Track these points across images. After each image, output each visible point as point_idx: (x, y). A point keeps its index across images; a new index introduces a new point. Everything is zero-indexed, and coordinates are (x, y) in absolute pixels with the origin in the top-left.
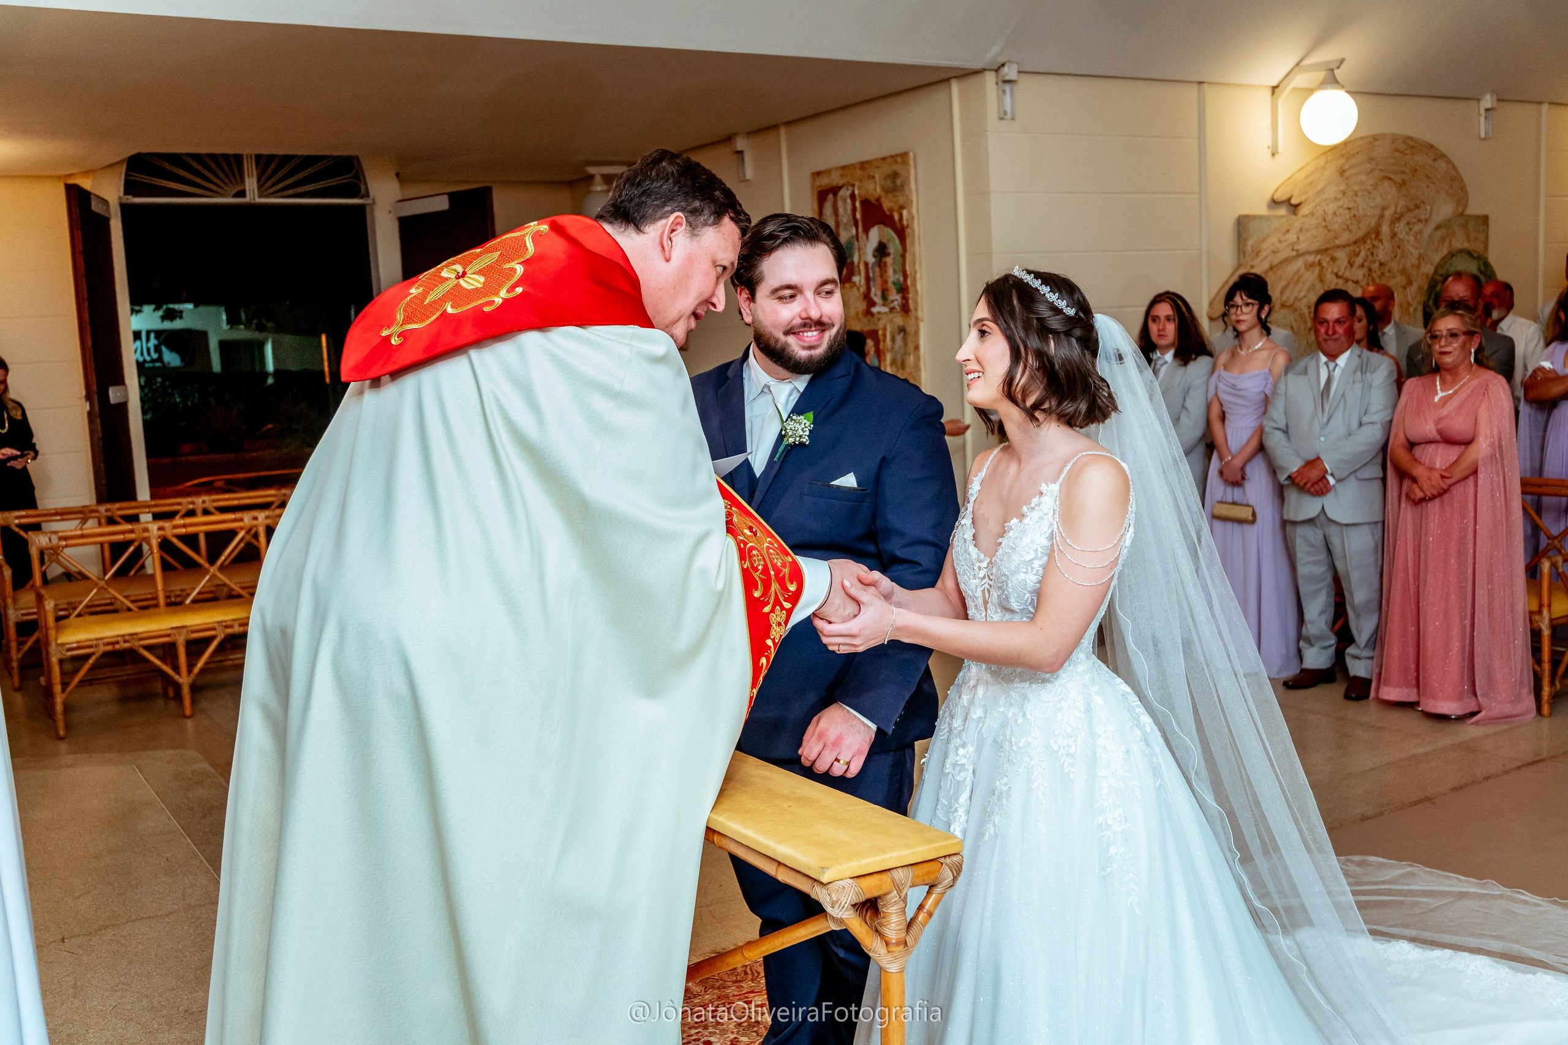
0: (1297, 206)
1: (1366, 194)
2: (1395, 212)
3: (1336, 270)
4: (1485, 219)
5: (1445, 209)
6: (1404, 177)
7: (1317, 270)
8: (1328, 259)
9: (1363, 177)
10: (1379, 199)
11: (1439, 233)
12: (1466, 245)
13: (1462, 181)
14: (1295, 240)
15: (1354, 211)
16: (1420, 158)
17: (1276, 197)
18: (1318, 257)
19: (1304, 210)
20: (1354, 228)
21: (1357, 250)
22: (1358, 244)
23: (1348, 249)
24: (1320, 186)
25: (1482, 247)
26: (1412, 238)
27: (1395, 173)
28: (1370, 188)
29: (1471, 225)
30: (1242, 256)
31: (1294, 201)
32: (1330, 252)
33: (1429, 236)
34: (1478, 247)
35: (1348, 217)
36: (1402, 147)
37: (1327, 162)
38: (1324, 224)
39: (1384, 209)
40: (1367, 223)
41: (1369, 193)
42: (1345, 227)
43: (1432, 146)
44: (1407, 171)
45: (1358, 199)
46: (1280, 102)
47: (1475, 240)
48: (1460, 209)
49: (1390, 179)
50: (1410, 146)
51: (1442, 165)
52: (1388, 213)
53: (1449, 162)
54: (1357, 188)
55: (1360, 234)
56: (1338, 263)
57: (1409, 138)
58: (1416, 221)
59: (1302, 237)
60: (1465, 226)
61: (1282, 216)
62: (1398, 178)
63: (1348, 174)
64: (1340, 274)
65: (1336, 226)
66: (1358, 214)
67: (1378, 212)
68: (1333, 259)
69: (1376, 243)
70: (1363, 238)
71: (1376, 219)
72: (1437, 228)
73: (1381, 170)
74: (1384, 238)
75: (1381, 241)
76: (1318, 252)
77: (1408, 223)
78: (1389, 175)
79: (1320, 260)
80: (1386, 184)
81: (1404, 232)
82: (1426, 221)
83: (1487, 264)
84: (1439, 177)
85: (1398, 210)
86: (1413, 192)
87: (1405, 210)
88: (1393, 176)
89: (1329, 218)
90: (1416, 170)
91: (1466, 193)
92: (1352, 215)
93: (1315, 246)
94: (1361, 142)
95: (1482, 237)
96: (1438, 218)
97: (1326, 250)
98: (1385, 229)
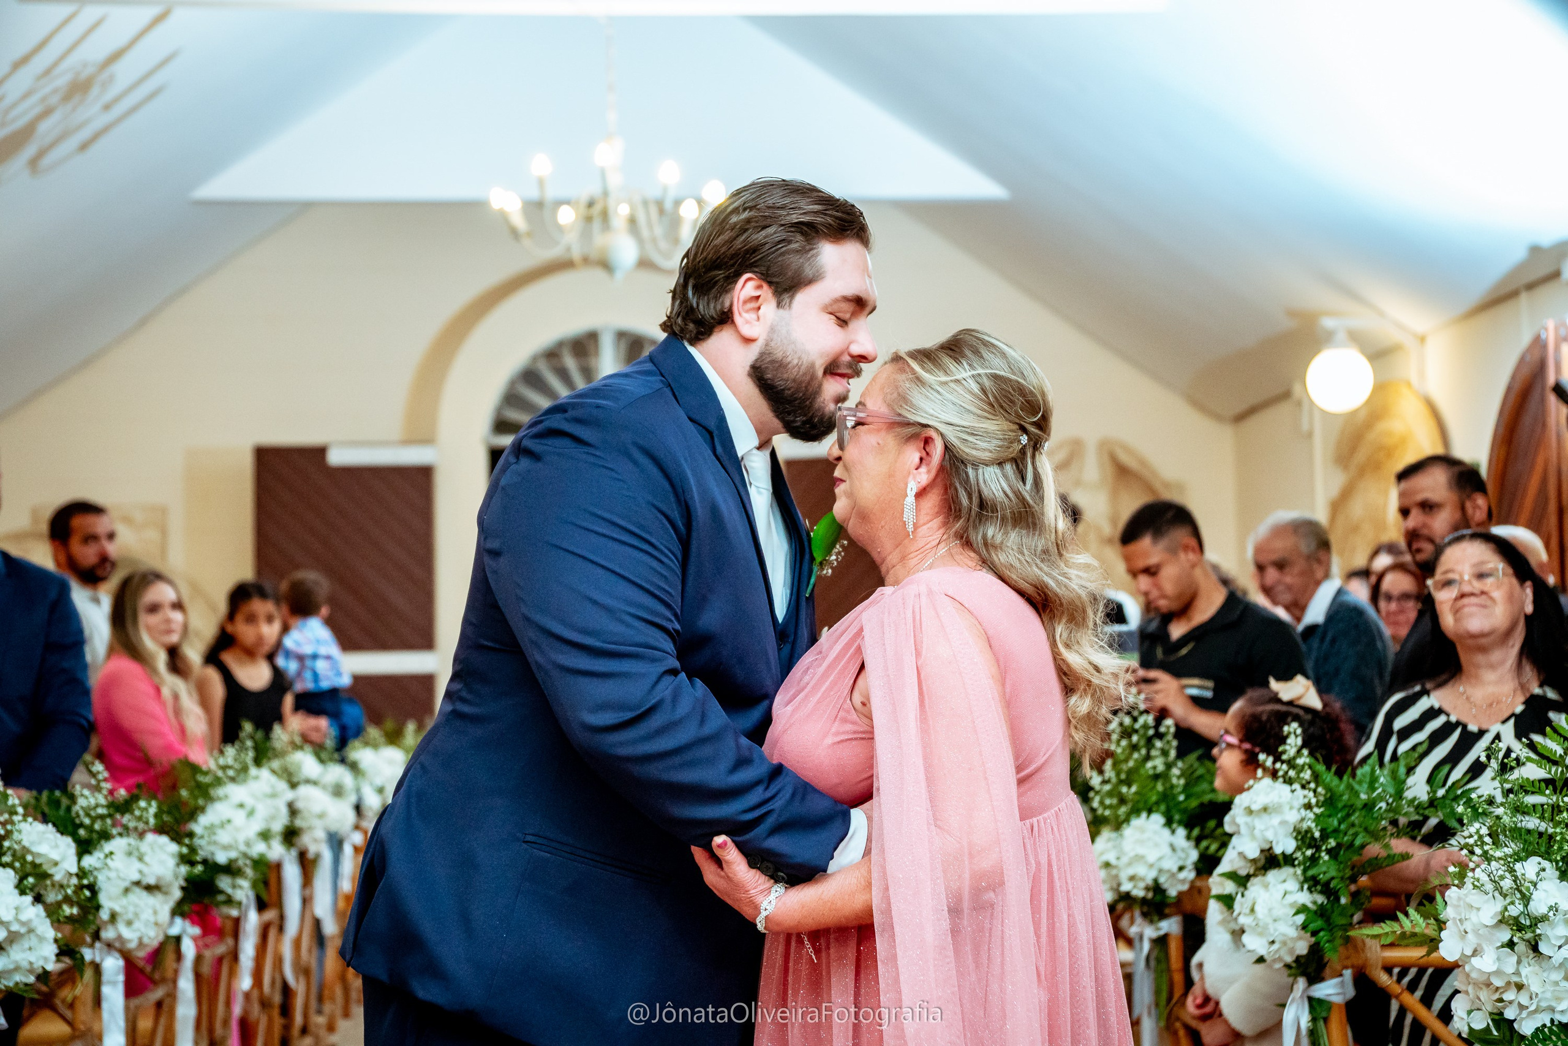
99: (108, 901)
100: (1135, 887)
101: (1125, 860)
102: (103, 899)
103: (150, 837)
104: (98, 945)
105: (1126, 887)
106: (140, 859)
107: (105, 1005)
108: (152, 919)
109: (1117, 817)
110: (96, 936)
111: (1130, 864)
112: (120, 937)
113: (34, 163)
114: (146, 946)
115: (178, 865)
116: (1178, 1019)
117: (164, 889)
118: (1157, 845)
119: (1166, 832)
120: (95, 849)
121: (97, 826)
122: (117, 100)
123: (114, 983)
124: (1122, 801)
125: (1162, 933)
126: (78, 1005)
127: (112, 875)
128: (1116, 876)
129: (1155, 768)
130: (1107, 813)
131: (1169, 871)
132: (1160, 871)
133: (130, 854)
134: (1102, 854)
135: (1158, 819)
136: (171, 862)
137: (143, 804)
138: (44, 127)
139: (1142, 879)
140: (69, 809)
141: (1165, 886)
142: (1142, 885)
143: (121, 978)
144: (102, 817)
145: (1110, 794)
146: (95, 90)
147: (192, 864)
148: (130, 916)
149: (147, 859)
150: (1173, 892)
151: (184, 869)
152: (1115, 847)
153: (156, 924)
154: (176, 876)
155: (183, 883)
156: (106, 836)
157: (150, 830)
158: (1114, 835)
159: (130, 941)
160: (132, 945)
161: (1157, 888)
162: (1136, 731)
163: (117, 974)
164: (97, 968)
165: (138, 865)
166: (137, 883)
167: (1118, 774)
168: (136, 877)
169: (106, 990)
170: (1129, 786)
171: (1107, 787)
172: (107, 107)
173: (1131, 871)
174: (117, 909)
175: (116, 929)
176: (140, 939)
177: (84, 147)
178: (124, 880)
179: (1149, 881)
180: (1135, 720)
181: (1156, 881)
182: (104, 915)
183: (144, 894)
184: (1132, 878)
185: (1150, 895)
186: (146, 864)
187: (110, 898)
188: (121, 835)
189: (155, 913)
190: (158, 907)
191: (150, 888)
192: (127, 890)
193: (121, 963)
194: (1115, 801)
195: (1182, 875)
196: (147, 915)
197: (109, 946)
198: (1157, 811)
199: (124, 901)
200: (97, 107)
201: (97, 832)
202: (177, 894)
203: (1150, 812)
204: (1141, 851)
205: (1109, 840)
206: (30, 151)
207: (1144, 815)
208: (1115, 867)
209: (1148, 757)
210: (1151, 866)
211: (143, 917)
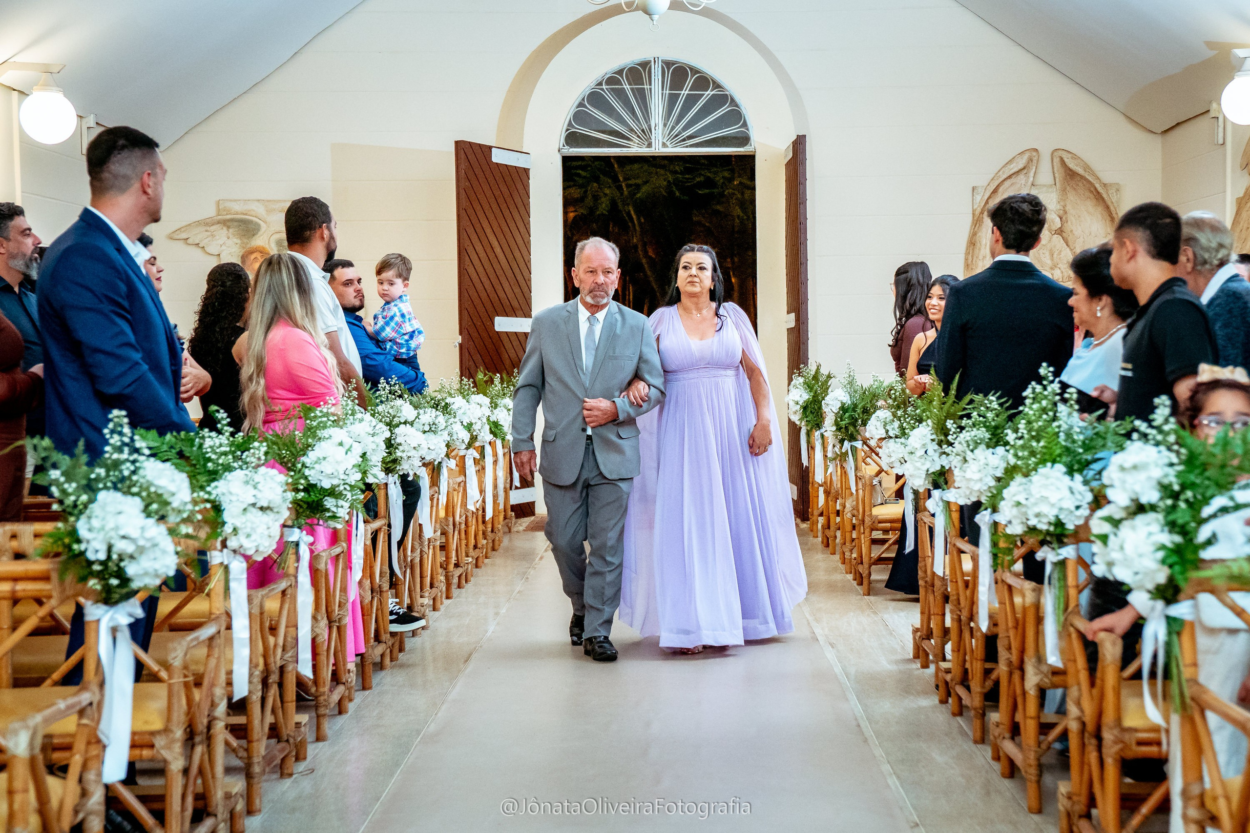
99: (231, 517)
100: (1039, 521)
101: (1032, 500)
102: (226, 516)
103: (263, 469)
104: (225, 550)
105: (1033, 522)
106: (255, 487)
107: (232, 596)
108: (266, 533)
109: (1028, 465)
110: (224, 545)
111: (1036, 504)
112: (241, 547)
114: (262, 552)
115: (285, 491)
116: (1072, 625)
117: (275, 510)
118: (1058, 489)
119: (1067, 478)
120: (221, 477)
121: (220, 461)
123: (238, 580)
124: (1033, 454)
125: (1061, 557)
126: (212, 594)
127: (234, 498)
128: (1025, 513)
129: (1059, 427)
130: (1019, 463)
131: (1067, 509)
132: (1061, 509)
133: (247, 483)
134: (1014, 495)
135: (1060, 468)
136: (280, 490)
137: (256, 444)
139: (1046, 516)
140: (201, 446)
141: (1064, 521)
142: (1045, 520)
143: (245, 576)
144: (225, 454)
145: (1023, 447)
147: (297, 490)
148: (248, 530)
149: (259, 486)
150: (1070, 526)
151: (290, 495)
152: (1025, 490)
153: (270, 536)
154: (285, 500)
155: (290, 506)
156: (228, 468)
157: (263, 465)
158: (1024, 480)
159: (250, 549)
160: (249, 553)
161: (1059, 524)
162: (1046, 397)
163: (242, 574)
164: (226, 568)
165: (255, 492)
166: (254, 505)
167: (1029, 431)
168: (252, 501)
169: (233, 585)
170: (1038, 441)
171: (1021, 442)
173: (1037, 510)
174: (238, 524)
175: (238, 539)
176: (257, 546)
178: (242, 502)
179: (1053, 519)
180: (1045, 388)
181: (1057, 516)
182: (228, 529)
183: (260, 513)
184: (1038, 515)
185: (1052, 529)
186: (260, 491)
187: (233, 517)
188: (241, 468)
189: (268, 528)
190: (271, 524)
191: (262, 509)
192: (245, 510)
193: (244, 565)
194: (1026, 453)
195: (1079, 513)
196: (262, 529)
197: (235, 551)
198: (1059, 462)
199: (243, 519)
201: (222, 465)
202: (286, 514)
203: (1054, 462)
204: (1045, 494)
205: (1021, 484)
207: (1049, 464)
208: (1025, 506)
209: (1055, 418)
210: (1053, 505)
211: (259, 531)
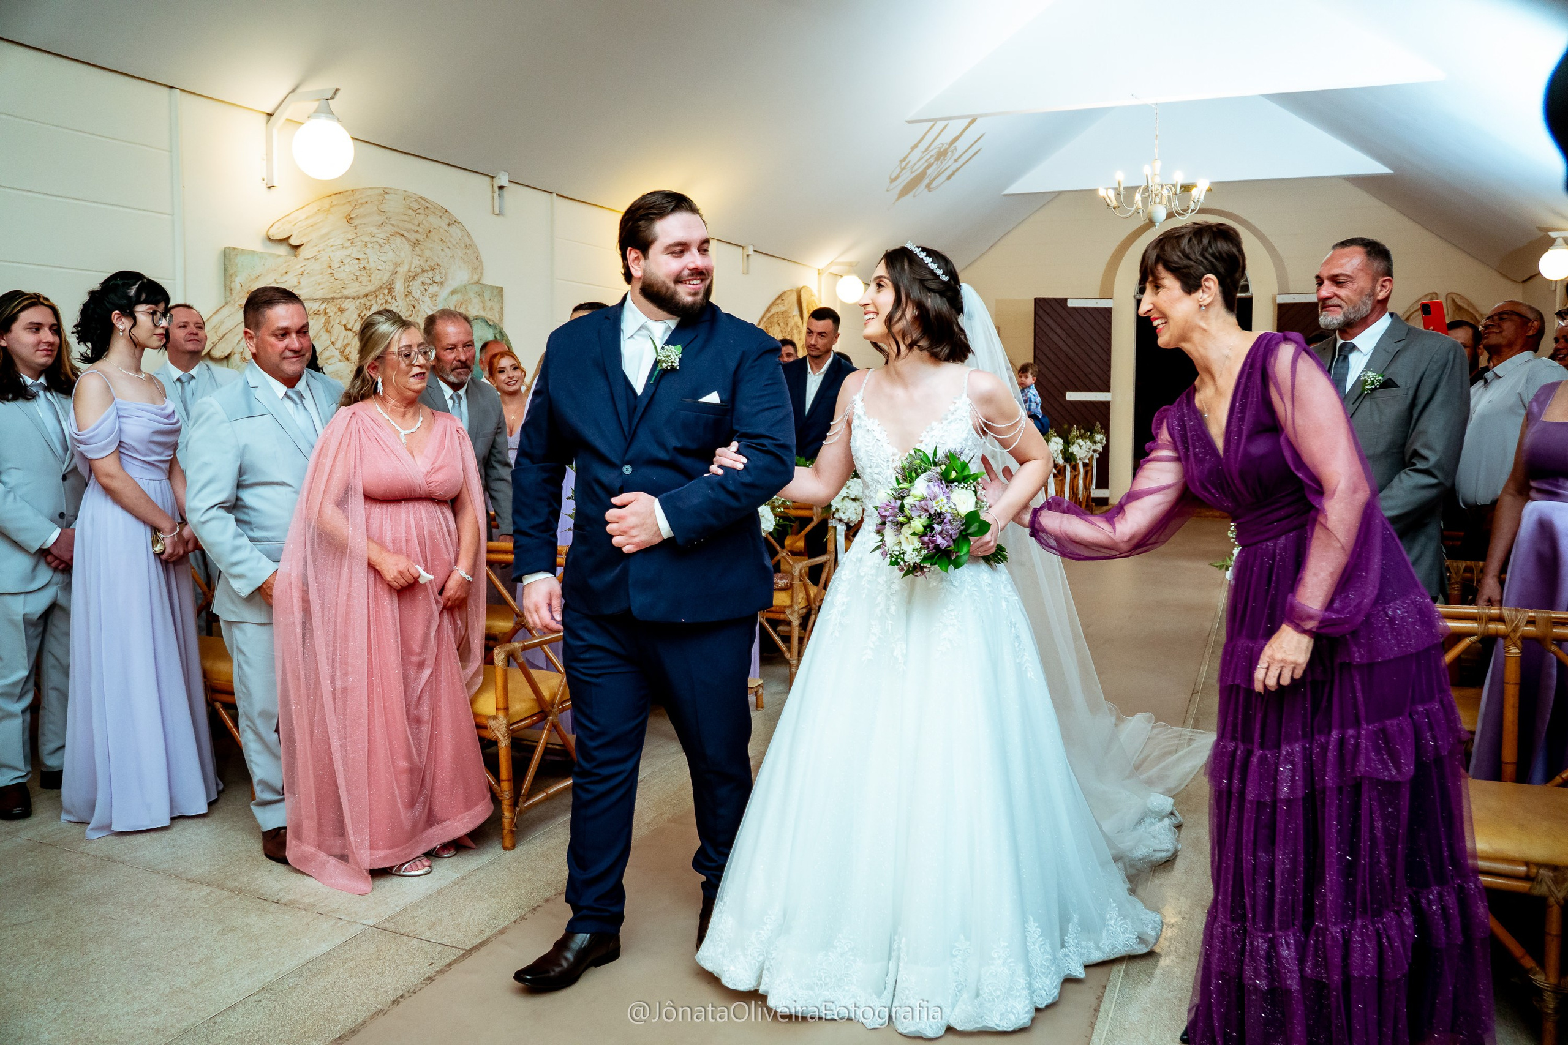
0: (296, 248)
1: (377, 246)
2: (409, 271)
3: (344, 322)
4: (500, 291)
5: (459, 275)
6: (418, 236)
7: (323, 319)
8: (336, 310)
9: (374, 230)
10: (391, 254)
11: (455, 297)
12: (482, 313)
13: (476, 251)
14: (296, 284)
15: (363, 263)
16: (434, 220)
17: (270, 234)
18: (324, 305)
19: (303, 253)
20: (364, 279)
21: (368, 304)
22: (369, 298)
23: (358, 301)
24: (324, 231)
25: (497, 315)
26: (427, 299)
27: (409, 231)
28: (381, 242)
29: (487, 294)
30: (228, 293)
31: (293, 241)
32: (338, 301)
33: (445, 300)
34: (493, 316)
35: (357, 268)
36: (416, 206)
37: (331, 206)
38: (330, 271)
39: (397, 265)
40: (378, 277)
41: (381, 246)
42: (355, 278)
43: (446, 211)
44: (420, 230)
45: (368, 251)
46: (275, 132)
47: (491, 309)
48: (476, 278)
49: (403, 235)
50: (424, 206)
51: (453, 229)
52: (403, 270)
53: (463, 229)
54: (367, 239)
55: (371, 288)
56: (346, 314)
57: (421, 197)
58: (431, 282)
59: (302, 281)
60: (481, 295)
61: (279, 256)
62: (413, 237)
63: (356, 222)
64: (349, 326)
65: (343, 275)
66: (367, 265)
67: (391, 268)
68: (341, 310)
69: (389, 298)
70: (375, 292)
71: (388, 274)
72: (453, 293)
73: (393, 225)
74: (397, 295)
75: (394, 297)
76: (324, 300)
77: (423, 284)
78: (401, 232)
79: (325, 309)
80: (398, 239)
81: (419, 292)
82: (442, 283)
83: (502, 333)
84: (454, 243)
85: (412, 269)
86: (427, 253)
87: (420, 270)
88: (405, 234)
89: (335, 265)
90: (430, 232)
91: (481, 262)
92: (362, 266)
93: (320, 294)
94: (369, 192)
95: (497, 307)
96: (453, 283)
97: (333, 299)
98: (399, 286)
110: (833, 517)
113: (928, 186)
122: (960, 157)
138: (929, 171)
146: (949, 154)
172: (956, 161)
177: (949, 178)
182: (833, 509)
191: (854, 500)
196: (852, 510)
200: (952, 160)
206: (926, 181)
211: (850, 510)
